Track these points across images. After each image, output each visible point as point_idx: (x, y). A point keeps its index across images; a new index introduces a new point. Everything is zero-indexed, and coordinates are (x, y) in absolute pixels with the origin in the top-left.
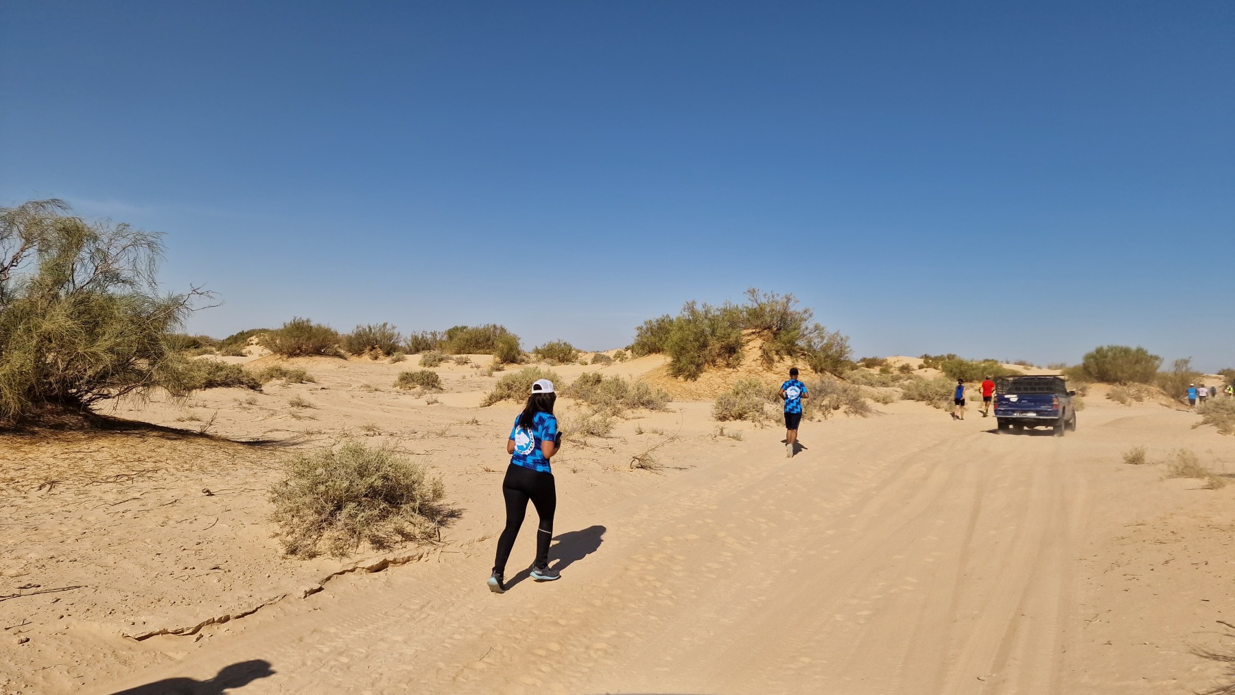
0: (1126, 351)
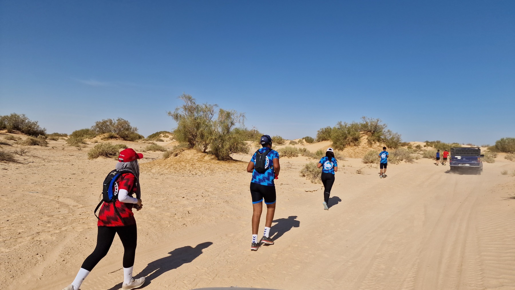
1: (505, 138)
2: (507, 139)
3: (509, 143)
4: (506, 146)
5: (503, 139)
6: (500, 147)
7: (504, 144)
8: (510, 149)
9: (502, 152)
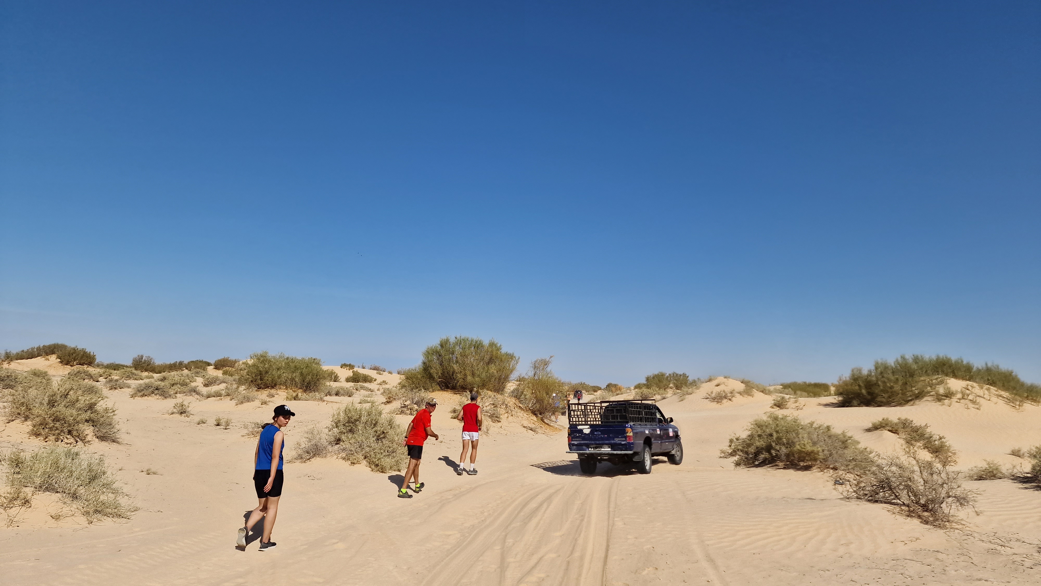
0: (478, 346)
1: (452, 340)
2: (459, 342)
3: (464, 355)
4: (456, 367)
5: (447, 341)
6: (436, 371)
7: (450, 360)
8: (469, 378)
9: (442, 390)
